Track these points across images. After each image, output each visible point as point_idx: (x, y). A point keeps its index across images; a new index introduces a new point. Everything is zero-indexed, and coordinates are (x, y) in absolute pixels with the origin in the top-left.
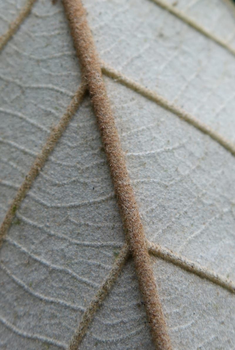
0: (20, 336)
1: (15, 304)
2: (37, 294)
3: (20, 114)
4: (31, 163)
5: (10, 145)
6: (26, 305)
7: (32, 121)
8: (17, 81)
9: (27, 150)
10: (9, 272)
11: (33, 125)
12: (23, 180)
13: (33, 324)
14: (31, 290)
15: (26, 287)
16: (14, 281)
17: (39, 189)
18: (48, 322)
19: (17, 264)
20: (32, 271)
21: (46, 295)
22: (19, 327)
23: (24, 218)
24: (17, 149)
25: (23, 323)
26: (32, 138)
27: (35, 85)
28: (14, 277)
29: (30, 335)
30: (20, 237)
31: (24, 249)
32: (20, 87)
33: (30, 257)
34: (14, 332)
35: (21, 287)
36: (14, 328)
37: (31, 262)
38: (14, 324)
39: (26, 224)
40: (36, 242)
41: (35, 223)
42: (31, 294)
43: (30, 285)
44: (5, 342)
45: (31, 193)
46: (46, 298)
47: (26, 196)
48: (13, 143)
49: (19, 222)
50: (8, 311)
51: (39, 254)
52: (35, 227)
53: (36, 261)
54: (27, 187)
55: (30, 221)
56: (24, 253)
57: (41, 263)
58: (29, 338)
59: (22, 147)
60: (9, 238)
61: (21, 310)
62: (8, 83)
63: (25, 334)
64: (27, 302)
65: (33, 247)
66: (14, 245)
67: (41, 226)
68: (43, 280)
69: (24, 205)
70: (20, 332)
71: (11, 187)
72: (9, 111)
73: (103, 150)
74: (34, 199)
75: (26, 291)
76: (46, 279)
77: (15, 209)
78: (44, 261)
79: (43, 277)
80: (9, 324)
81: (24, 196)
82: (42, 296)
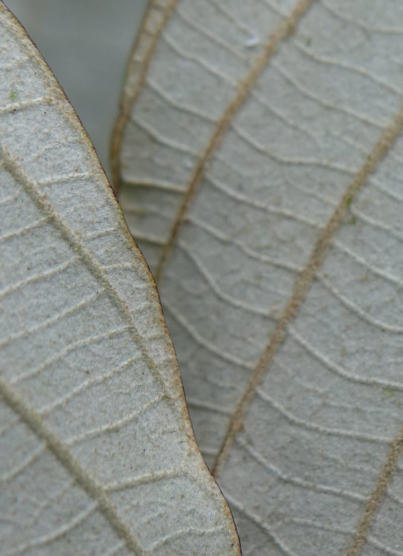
0: (350, 380)
1: (343, 336)
2: (377, 322)
3: (362, 69)
4: (374, 137)
5: (344, 113)
6: (359, 339)
7: (382, 79)
8: (361, 22)
9: (371, 120)
10: (336, 291)
11: (382, 86)
12: (361, 162)
13: (369, 363)
14: (369, 317)
15: (362, 312)
16: (343, 304)
17: (388, 175)
18: (392, 360)
19: (348, 280)
20: (372, 291)
21: (390, 324)
22: (349, 369)
23: (363, 216)
24: (355, 118)
25: (353, 364)
26: (380, 103)
27: (386, 28)
28: (344, 298)
29: (364, 379)
30: (355, 243)
31: (361, 259)
32: (364, 30)
33: (369, 270)
34: (341, 376)
35: (353, 313)
36: (341, 370)
37: (368, 277)
38: (340, 364)
39: (364, 223)
40: (380, 250)
41: (380, 223)
42: (368, 323)
43: (368, 309)
44: (326, 389)
45: (374, 180)
46: (391, 327)
47: (366, 184)
48: (349, 109)
49: (354, 220)
50: (332, 347)
51: (382, 267)
52: (378, 229)
53: (377, 276)
54: (369, 170)
55: (372, 221)
56: (361, 265)
57: (385, 279)
58: (362, 383)
59: (363, 116)
60: (338, 243)
61: (351, 345)
62: (345, 24)
63: (357, 377)
64: (362, 334)
65: (374, 257)
66: (346, 254)
67: (387, 227)
68: (386, 304)
69: (362, 197)
70: (349, 375)
71: (344, 173)
72: (345, 63)
74: (378, 189)
75: (362, 319)
76: (392, 301)
77: (349, 201)
78: (391, 276)
79: (387, 299)
80: (332, 364)
81: (362, 181)
82: (385, 325)
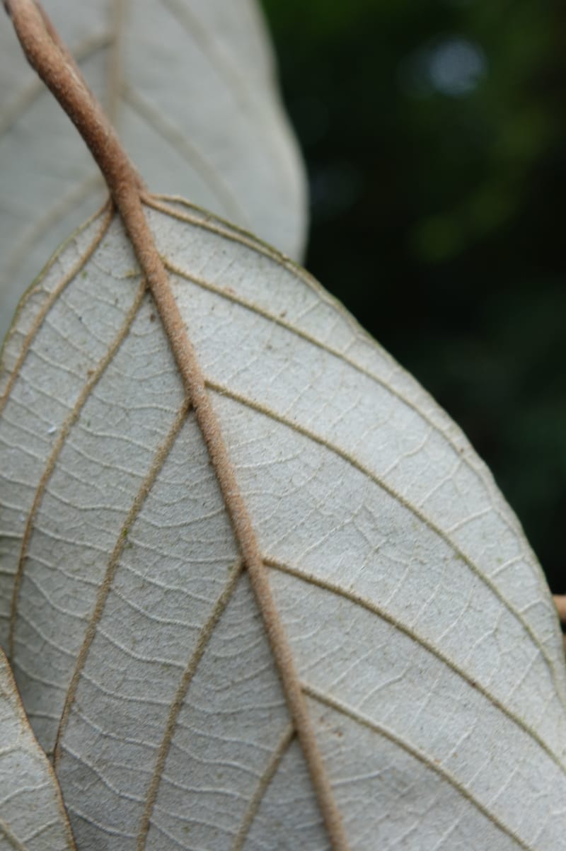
0: (139, 660)
1: (133, 629)
2: (153, 617)
3: (125, 437)
4: (138, 484)
5: (117, 469)
6: (143, 630)
7: (139, 442)
8: (121, 404)
9: (135, 473)
10: (124, 597)
11: (139, 446)
12: (132, 503)
13: (151, 647)
14: (147, 613)
15: (142, 611)
16: (129, 606)
17: (150, 510)
18: (165, 644)
19: (131, 588)
20: (147, 595)
21: (162, 618)
22: (137, 652)
23: (136, 542)
24: (125, 472)
25: (141, 648)
26: (139, 459)
27: (138, 406)
28: (130, 602)
29: (149, 659)
30: (133, 562)
31: (138, 573)
32: (124, 410)
33: (144, 580)
34: (133, 658)
35: (137, 612)
36: (133, 654)
37: (145, 585)
38: (132, 649)
39: (138, 547)
40: (150, 564)
41: (148, 545)
42: (147, 618)
43: (146, 608)
44: (125, 668)
45: (141, 515)
46: (163, 620)
47: (136, 519)
48: (120, 467)
49: (131, 545)
50: (126, 637)
51: (154, 577)
52: (147, 549)
53: (150, 583)
54: (137, 509)
55: (142, 544)
56: (138, 577)
57: (156, 586)
58: (148, 662)
59: (130, 470)
60: (122, 563)
61: (139, 635)
62: (111, 407)
63: (144, 658)
64: (145, 626)
65: (147, 570)
66: (128, 570)
67: (154, 548)
68: (158, 603)
69: (134, 528)
70: (139, 657)
71: (121, 512)
72: (114, 435)
73: (211, 463)
74: (144, 521)
75: (143, 615)
76: (162, 600)
77: (125, 533)
78: (159, 583)
79: (159, 599)
80: (128, 650)
81: (133, 518)
82: (159, 618)
